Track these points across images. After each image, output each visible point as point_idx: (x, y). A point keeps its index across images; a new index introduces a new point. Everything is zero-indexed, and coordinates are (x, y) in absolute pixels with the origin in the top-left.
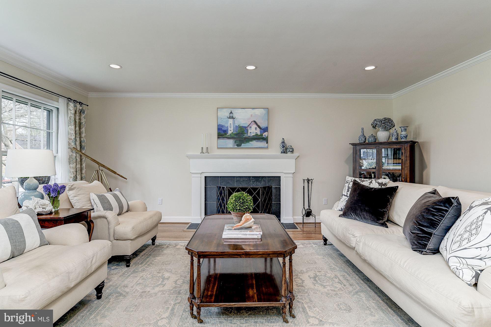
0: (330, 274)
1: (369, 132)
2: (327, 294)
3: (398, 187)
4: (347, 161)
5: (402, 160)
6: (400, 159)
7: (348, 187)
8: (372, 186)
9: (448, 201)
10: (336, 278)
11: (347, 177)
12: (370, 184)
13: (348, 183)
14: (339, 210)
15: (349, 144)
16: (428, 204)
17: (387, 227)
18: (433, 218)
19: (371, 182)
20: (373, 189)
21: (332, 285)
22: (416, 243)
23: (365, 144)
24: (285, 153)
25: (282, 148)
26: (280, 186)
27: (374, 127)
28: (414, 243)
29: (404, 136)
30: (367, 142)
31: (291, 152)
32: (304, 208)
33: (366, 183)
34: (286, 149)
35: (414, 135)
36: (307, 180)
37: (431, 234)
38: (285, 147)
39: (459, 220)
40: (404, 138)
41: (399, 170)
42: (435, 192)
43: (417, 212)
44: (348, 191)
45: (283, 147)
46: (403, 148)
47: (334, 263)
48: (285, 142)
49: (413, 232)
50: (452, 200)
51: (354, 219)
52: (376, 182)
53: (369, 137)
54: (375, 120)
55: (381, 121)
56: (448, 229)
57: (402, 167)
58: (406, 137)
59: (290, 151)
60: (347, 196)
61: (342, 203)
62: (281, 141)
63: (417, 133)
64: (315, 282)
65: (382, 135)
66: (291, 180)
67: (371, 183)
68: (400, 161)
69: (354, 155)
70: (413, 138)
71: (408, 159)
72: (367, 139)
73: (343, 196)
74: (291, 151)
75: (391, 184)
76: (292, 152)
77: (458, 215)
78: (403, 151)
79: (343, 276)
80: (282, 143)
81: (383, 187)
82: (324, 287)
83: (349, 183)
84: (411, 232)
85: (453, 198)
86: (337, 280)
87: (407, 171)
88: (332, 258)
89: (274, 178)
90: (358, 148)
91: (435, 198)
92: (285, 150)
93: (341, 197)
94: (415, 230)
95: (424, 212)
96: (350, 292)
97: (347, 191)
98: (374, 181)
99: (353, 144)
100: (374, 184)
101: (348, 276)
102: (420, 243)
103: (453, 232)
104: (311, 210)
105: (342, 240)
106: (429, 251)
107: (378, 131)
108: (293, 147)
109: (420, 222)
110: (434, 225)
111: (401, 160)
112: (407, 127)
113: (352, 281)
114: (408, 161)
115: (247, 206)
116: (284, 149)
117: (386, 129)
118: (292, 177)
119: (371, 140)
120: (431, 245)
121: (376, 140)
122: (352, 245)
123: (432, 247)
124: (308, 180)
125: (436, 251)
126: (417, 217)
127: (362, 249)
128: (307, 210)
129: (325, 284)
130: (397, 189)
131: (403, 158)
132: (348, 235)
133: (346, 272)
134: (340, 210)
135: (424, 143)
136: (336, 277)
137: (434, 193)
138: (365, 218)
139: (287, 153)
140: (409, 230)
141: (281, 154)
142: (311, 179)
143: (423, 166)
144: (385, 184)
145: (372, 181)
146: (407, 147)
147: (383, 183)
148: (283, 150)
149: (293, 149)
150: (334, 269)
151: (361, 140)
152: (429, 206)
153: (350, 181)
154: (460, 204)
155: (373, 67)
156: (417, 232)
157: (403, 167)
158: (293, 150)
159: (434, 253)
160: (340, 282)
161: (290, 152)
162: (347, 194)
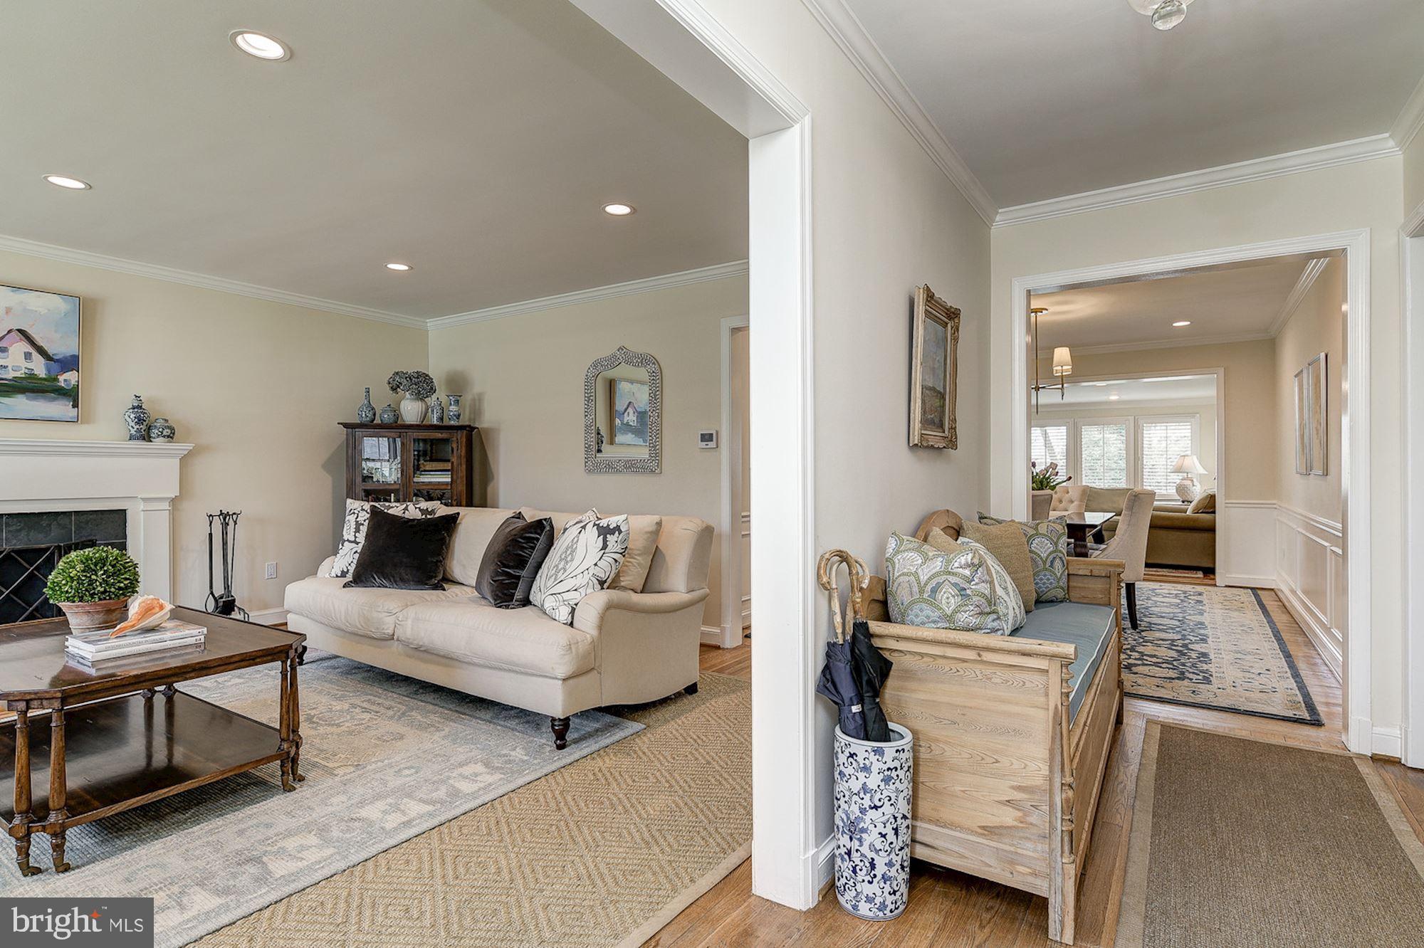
0: (338, 706)
1: (382, 398)
2: (350, 733)
3: (458, 514)
4: (328, 466)
5: (453, 463)
6: (449, 461)
7: (357, 522)
8: (407, 515)
9: (539, 525)
10: (356, 708)
11: (349, 501)
12: (404, 513)
13: (354, 513)
14: (337, 576)
15: (338, 423)
16: (513, 533)
17: (444, 590)
18: (521, 553)
19: (406, 509)
20: (416, 521)
21: (352, 718)
22: (500, 594)
23: (371, 426)
24: (144, 439)
25: (133, 424)
26: (126, 539)
27: (394, 389)
28: (497, 595)
29: (455, 415)
30: (377, 421)
31: (168, 437)
32: (212, 593)
33: (396, 509)
34: (149, 428)
35: (470, 413)
36: (219, 516)
37: (518, 578)
38: (145, 421)
39: (553, 548)
40: (455, 418)
41: (447, 484)
42: (519, 516)
43: (498, 547)
44: (357, 530)
45: (140, 421)
46: (455, 439)
47: (337, 688)
48: (143, 407)
49: (494, 579)
50: (544, 522)
51: (379, 587)
52: (416, 508)
53: (384, 411)
54: (397, 373)
55: (410, 378)
56: (539, 566)
57: (452, 477)
58: (458, 416)
59: (165, 433)
60: (355, 542)
61: (347, 557)
62: (132, 402)
63: (477, 411)
64: (315, 725)
65: (411, 410)
66: (163, 520)
67: (406, 511)
68: (448, 466)
69: (350, 452)
70: (470, 419)
71: (464, 461)
72: (377, 416)
73: (346, 542)
74: (168, 434)
75: (442, 510)
76: (170, 437)
77: (550, 543)
78: (455, 446)
79: (369, 701)
80: (136, 410)
81: (429, 517)
82: (338, 725)
83: (356, 515)
84: (493, 580)
85: (545, 519)
86: (358, 710)
87: (461, 487)
88: (331, 682)
89: (100, 516)
90: (359, 432)
91: (520, 524)
92: (144, 431)
93: (341, 546)
94: (498, 576)
95: (510, 546)
96: (391, 718)
97: (355, 532)
98: (411, 507)
99: (346, 425)
100: (412, 511)
101: (377, 699)
102: (505, 594)
103: (547, 565)
104: (232, 596)
105: (360, 632)
106: (518, 603)
107: (404, 398)
108: (171, 423)
109: (504, 562)
110: (522, 563)
111: (450, 465)
112: (460, 396)
113: (387, 703)
114: (464, 466)
115: (128, 581)
116: (143, 427)
117: (420, 396)
118: (169, 510)
119: (387, 417)
120: (518, 595)
121: (398, 418)
122: (386, 632)
123: (521, 597)
124: (224, 516)
125: (526, 602)
126: (499, 555)
127: (412, 629)
128: (222, 598)
129: (337, 722)
130: (457, 518)
131: (454, 459)
132: (375, 615)
133: (371, 695)
134: (339, 575)
135: (487, 431)
136: (354, 706)
137: (519, 518)
138: (402, 580)
139: (151, 441)
140: (489, 578)
141: (131, 442)
142: (234, 514)
143: (487, 476)
144: (433, 512)
145: (407, 506)
146: (461, 438)
147: (429, 510)
148: (138, 431)
149: (172, 429)
150: (343, 696)
151: (364, 415)
152: (515, 535)
153: (359, 509)
154: (552, 527)
155: (403, 268)
156: (501, 578)
157: (455, 477)
158: (174, 434)
159: (524, 606)
160: (366, 710)
161: (164, 436)
162: (356, 537)
